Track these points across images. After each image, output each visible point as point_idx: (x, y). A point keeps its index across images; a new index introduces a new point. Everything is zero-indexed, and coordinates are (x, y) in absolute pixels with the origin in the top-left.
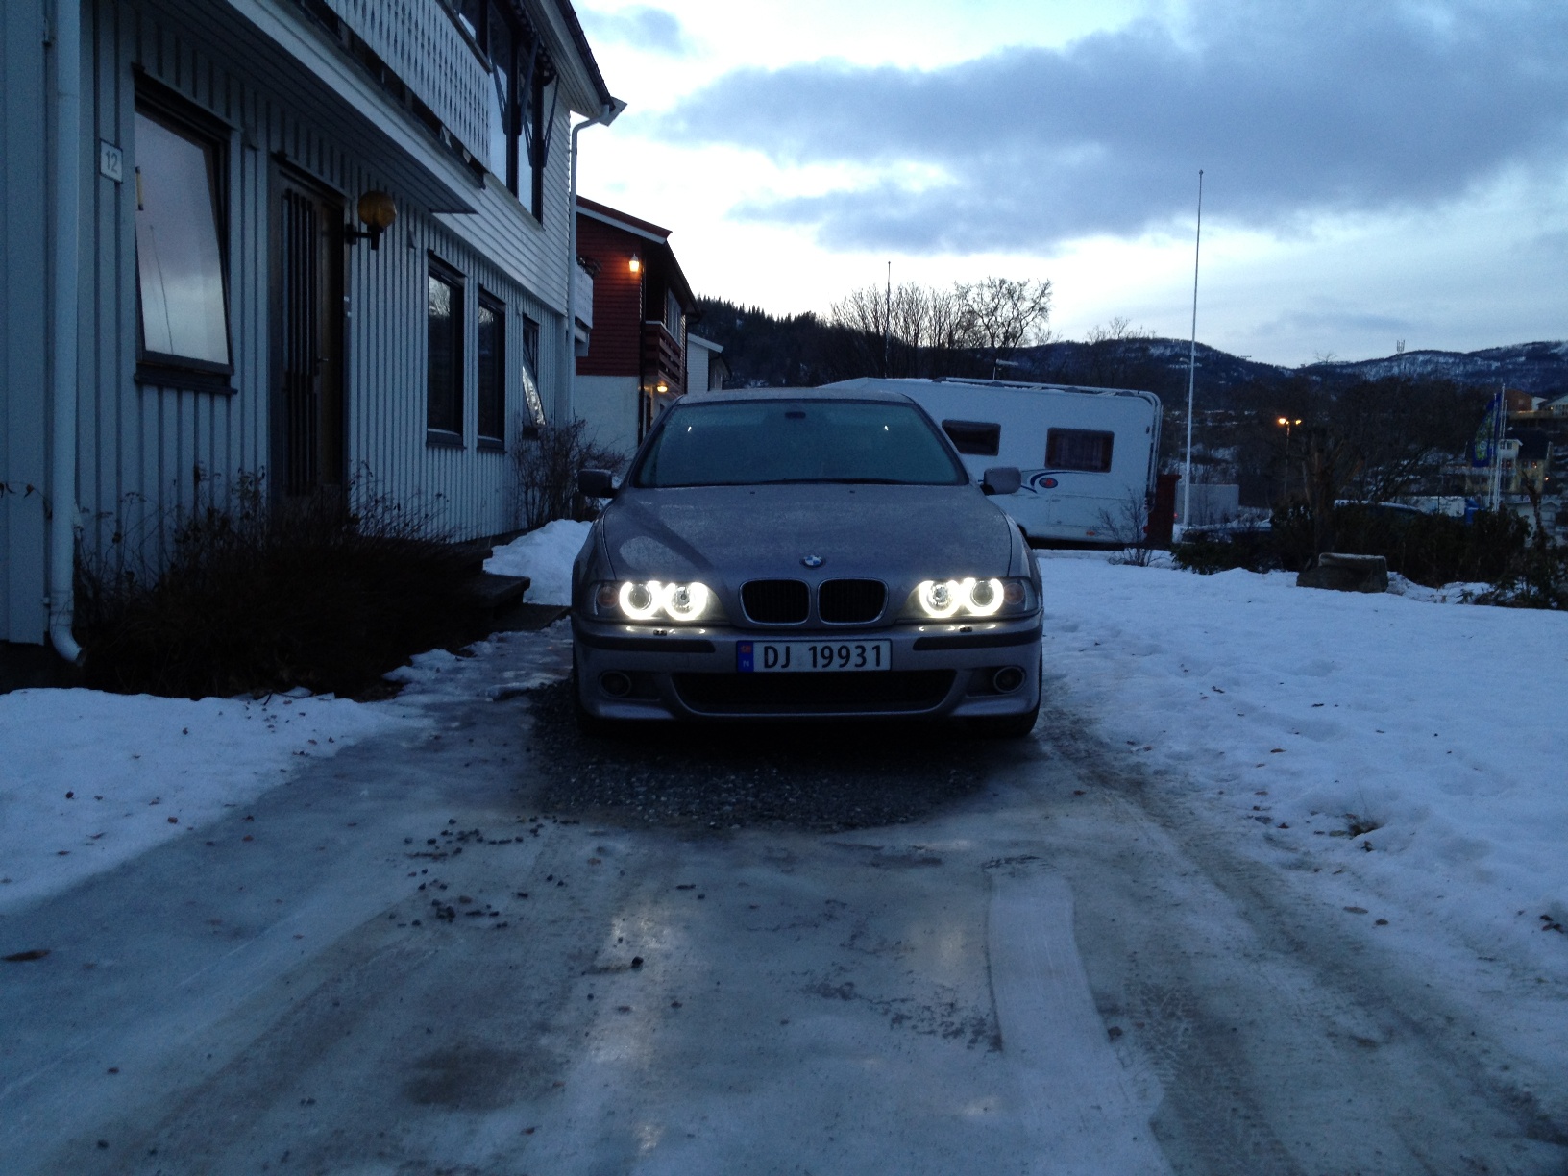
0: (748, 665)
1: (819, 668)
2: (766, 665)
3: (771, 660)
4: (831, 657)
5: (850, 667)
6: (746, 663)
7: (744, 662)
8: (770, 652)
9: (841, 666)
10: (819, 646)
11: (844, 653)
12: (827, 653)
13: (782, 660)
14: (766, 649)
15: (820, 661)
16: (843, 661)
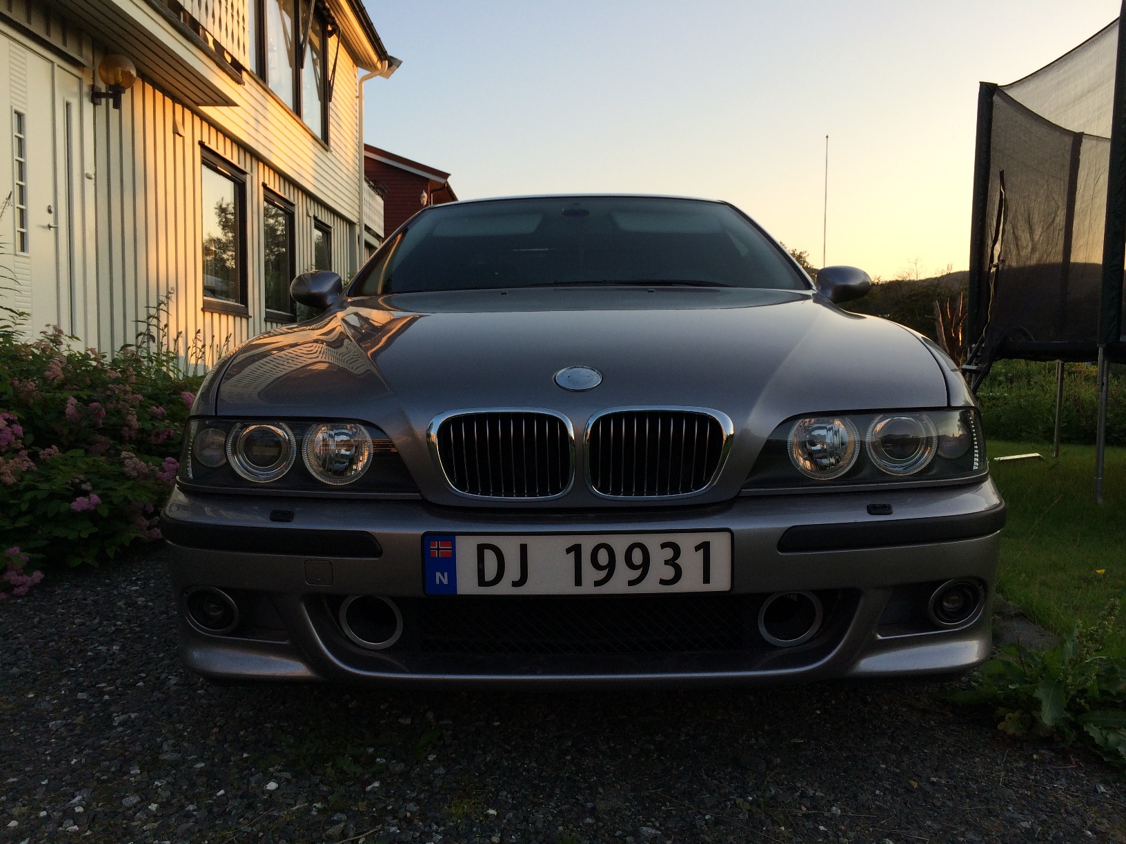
0: (445, 581)
1: (588, 588)
2: (482, 582)
3: (491, 571)
4: (611, 566)
5: (650, 585)
6: (441, 578)
7: (438, 574)
8: (490, 557)
9: (631, 583)
10: (588, 544)
11: (637, 557)
12: (603, 557)
13: (513, 572)
14: (481, 548)
15: (590, 574)
16: (636, 574)
